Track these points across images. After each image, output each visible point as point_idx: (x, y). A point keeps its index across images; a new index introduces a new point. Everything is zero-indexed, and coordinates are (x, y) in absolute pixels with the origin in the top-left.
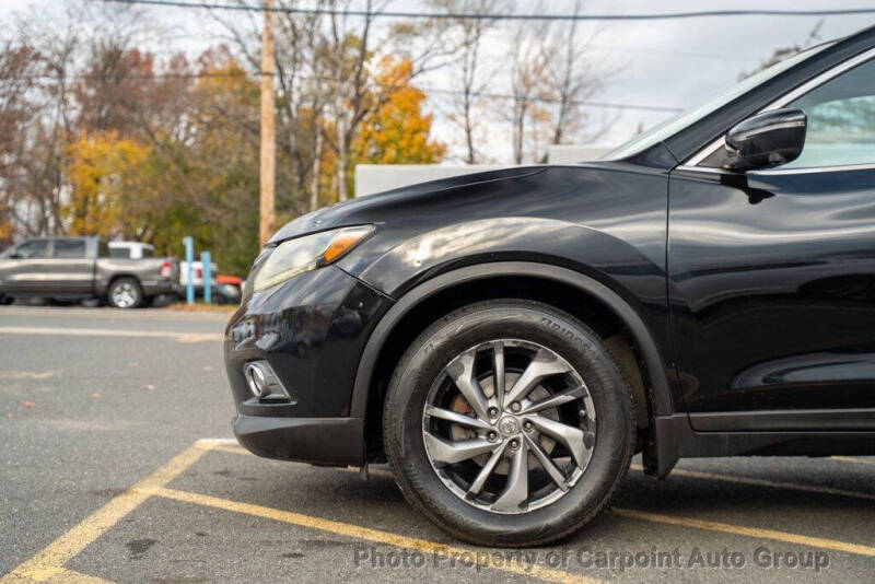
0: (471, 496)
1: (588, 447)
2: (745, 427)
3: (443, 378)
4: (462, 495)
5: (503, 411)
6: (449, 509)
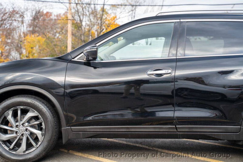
0: (10, 149)
1: (42, 136)
2: (86, 131)
3: (3, 117)
4: (7, 149)
5: (20, 126)
6: (3, 153)
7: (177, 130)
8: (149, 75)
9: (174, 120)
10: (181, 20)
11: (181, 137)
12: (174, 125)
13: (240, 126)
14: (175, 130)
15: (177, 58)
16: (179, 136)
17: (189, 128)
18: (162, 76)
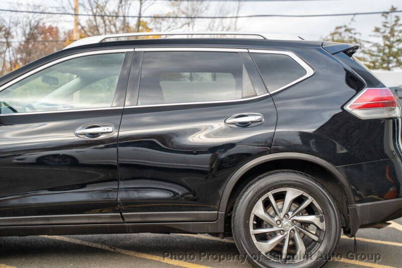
7: (123, 219)
8: (77, 135)
9: (117, 204)
10: (137, 50)
11: (131, 231)
12: (118, 213)
13: (218, 211)
14: (121, 220)
15: (125, 107)
16: (127, 230)
17: (142, 216)
18: (99, 136)
